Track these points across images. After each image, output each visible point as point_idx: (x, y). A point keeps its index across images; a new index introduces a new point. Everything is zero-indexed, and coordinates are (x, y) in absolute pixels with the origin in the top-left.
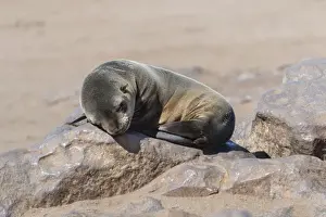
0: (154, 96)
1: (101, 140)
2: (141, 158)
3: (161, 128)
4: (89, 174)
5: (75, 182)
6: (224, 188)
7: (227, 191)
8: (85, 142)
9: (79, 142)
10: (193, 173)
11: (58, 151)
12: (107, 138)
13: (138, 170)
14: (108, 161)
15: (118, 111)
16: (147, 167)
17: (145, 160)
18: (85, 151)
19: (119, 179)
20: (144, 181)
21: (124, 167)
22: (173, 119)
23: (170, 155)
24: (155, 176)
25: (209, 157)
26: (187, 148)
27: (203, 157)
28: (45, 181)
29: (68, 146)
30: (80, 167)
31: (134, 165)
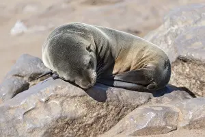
0: (109, 52)
1: (74, 94)
2: (108, 105)
3: (116, 78)
4: (67, 123)
5: (56, 131)
6: (181, 125)
7: (184, 127)
8: (61, 96)
9: (56, 96)
10: (153, 115)
11: (39, 106)
12: (79, 91)
13: (106, 116)
14: (82, 111)
15: (88, 68)
16: (112, 112)
17: (110, 107)
18: (62, 103)
19: (92, 125)
20: (111, 124)
21: (95, 114)
22: (124, 69)
23: (130, 101)
24: (119, 120)
25: (159, 98)
26: (141, 93)
27: (154, 99)
28: (32, 132)
29: (47, 101)
30: (60, 118)
31: (103, 112)
